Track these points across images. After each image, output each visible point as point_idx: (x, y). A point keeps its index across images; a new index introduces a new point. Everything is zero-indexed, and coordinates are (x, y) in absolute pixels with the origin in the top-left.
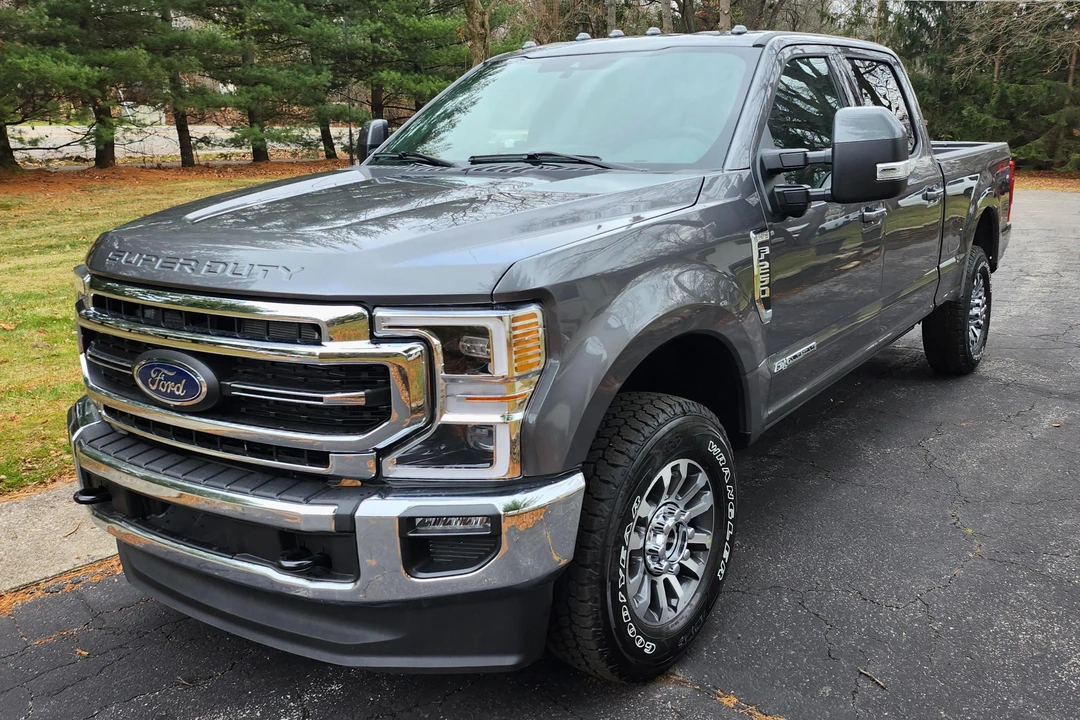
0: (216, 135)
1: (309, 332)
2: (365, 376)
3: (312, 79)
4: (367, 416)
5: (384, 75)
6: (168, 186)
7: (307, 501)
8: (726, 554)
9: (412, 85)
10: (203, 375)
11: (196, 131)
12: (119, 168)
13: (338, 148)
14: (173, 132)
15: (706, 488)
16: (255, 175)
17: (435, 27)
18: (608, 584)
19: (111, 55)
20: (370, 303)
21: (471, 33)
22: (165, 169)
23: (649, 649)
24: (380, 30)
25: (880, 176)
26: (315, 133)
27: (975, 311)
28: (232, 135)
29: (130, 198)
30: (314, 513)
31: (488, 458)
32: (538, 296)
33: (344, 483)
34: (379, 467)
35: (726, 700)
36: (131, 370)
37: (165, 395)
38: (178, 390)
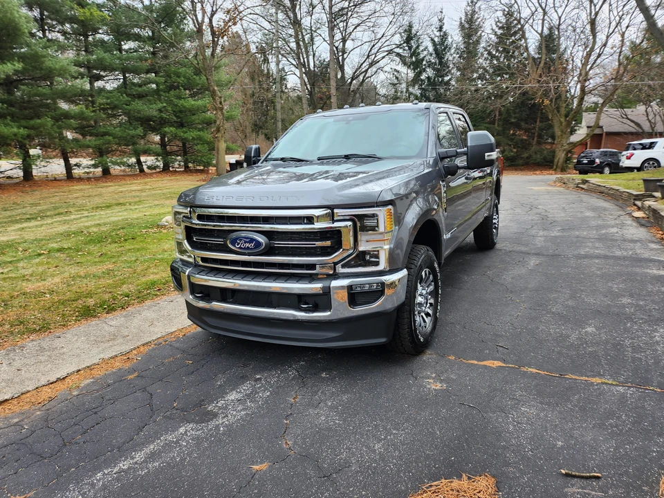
0: (84, 163)
1: (310, 220)
2: (328, 235)
3: (132, 132)
4: (329, 250)
5: (166, 129)
6: (66, 189)
7: (310, 283)
8: (439, 308)
9: (182, 134)
10: (262, 239)
11: (73, 161)
12: (37, 181)
13: (145, 167)
14: (62, 162)
15: (432, 281)
16: (106, 182)
17: (193, 105)
18: (411, 313)
19: (32, 122)
20: (331, 207)
21: (216, 107)
22: (58, 180)
23: (422, 340)
24: (165, 107)
25: (486, 158)
26: (133, 160)
27: (494, 221)
28: (93, 162)
29: (50, 195)
30: (316, 287)
31: (377, 264)
32: (391, 202)
33: (320, 276)
34: (335, 269)
35: (450, 358)
36: (225, 242)
37: (245, 248)
38: (251, 246)
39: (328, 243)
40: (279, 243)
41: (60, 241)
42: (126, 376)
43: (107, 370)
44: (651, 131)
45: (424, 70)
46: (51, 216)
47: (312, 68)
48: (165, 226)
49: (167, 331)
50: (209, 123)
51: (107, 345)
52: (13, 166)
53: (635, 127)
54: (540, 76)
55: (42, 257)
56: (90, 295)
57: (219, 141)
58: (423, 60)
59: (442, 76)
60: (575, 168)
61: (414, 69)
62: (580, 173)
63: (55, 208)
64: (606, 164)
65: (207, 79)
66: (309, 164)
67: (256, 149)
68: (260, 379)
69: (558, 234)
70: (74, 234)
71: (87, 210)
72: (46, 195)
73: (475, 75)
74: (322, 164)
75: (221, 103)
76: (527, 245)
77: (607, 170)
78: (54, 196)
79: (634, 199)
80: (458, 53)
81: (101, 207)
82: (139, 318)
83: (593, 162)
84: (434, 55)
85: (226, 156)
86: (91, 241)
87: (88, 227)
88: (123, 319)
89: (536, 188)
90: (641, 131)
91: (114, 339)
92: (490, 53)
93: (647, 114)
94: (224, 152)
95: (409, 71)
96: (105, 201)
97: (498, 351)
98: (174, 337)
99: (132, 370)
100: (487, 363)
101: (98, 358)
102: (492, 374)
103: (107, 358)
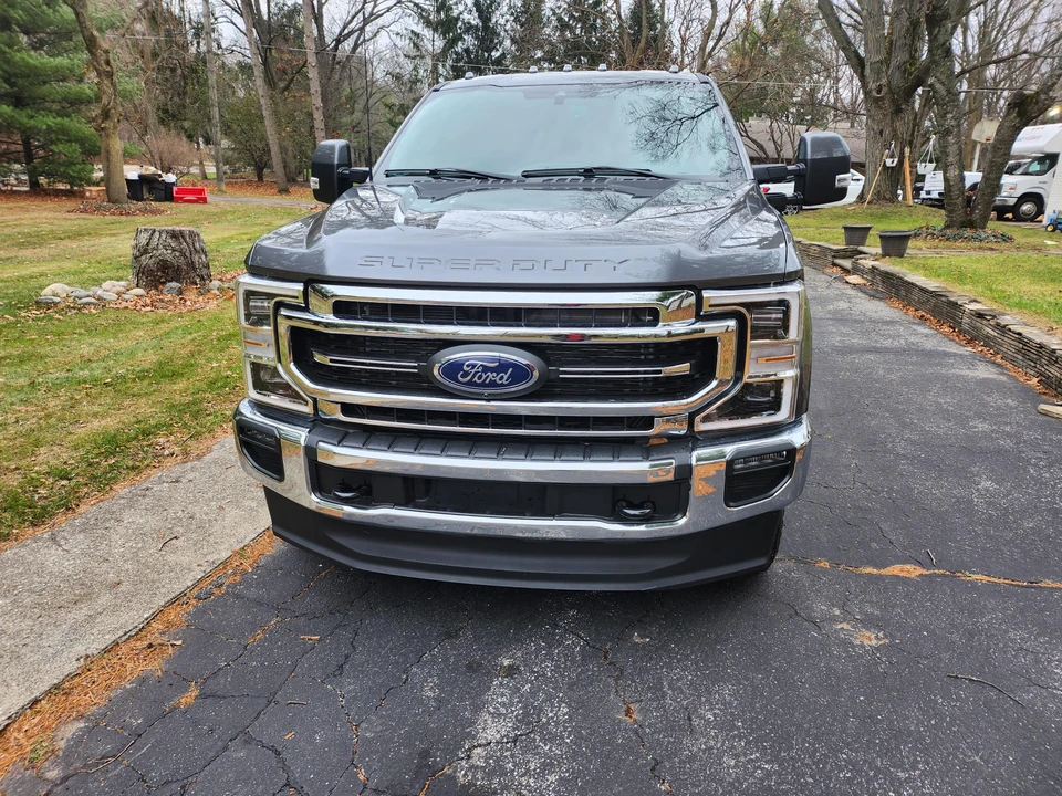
7: (646, 459)
10: (529, 362)
20: (697, 286)
25: (837, 184)
33: (654, 442)
34: (691, 424)
35: (822, 564)
37: (482, 385)
38: (502, 378)
39: (683, 368)
40: (570, 372)
42: (169, 698)
43: (108, 688)
44: (776, 156)
45: (460, 38)
47: (266, 17)
48: (56, 304)
49: (209, 559)
51: (77, 615)
53: (757, 149)
57: (108, 136)
58: (457, 19)
59: (489, 51)
61: (444, 33)
67: (342, 148)
68: (514, 668)
73: (539, 54)
74: (538, 186)
75: (108, 63)
79: (834, 257)
80: (512, 14)
82: (121, 530)
84: (476, 15)
85: (126, 167)
88: (82, 536)
90: (764, 156)
91: (86, 597)
92: (560, 19)
93: (772, 132)
94: (121, 158)
95: (436, 36)
97: (892, 543)
98: (234, 574)
99: (176, 679)
100: (895, 570)
101: (73, 656)
102: (927, 594)
103: (96, 653)
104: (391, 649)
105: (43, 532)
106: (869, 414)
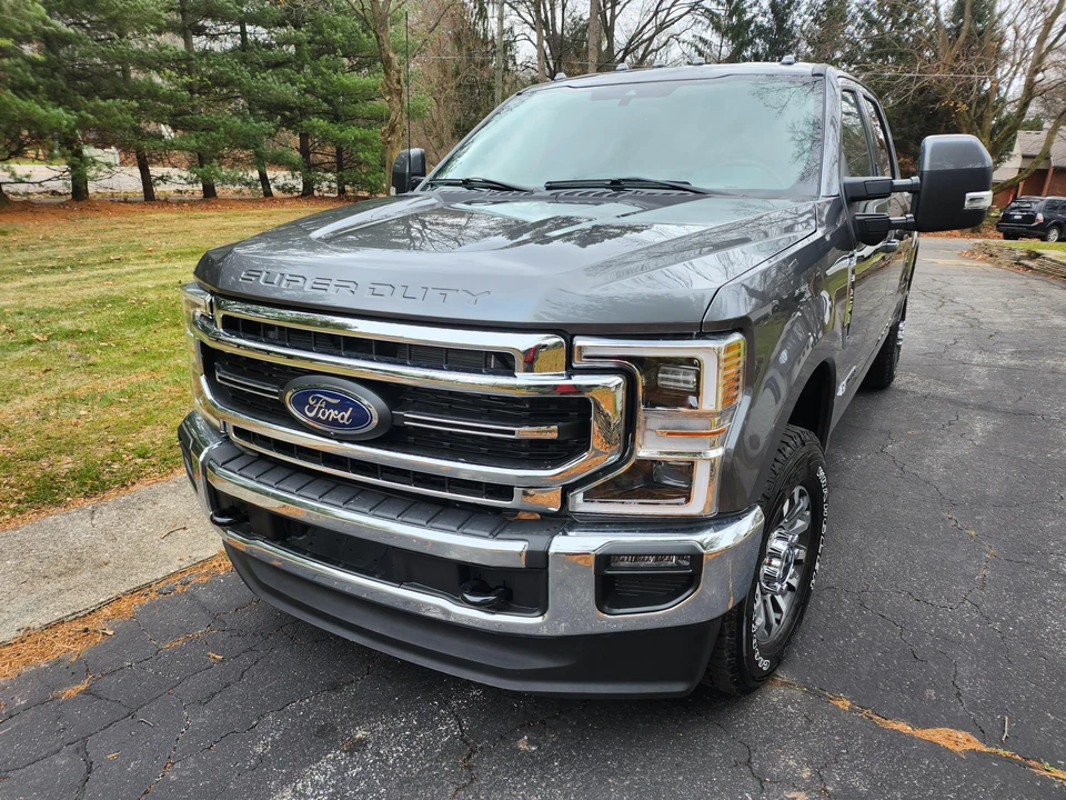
0: (175, 178)
1: (503, 362)
4: (554, 449)
6: (138, 217)
7: (494, 535)
9: (338, 132)
10: (372, 403)
11: (156, 171)
12: (94, 202)
13: (273, 188)
14: (136, 172)
15: (807, 510)
16: (207, 209)
17: (356, 85)
20: (567, 331)
21: (390, 88)
22: (130, 202)
25: (967, 205)
26: (255, 174)
29: (108, 227)
30: (509, 548)
31: (686, 495)
34: (565, 501)
35: (840, 704)
36: (282, 396)
37: (326, 422)
38: (343, 418)
39: (550, 432)
41: (81, 316)
42: (61, 686)
43: (26, 663)
45: (751, 42)
46: (90, 266)
47: (559, 31)
49: (194, 555)
50: (380, 118)
51: (52, 587)
52: (52, 174)
54: (957, 59)
55: (32, 348)
56: (68, 448)
57: (392, 149)
58: (750, 22)
60: (999, 228)
61: (733, 38)
62: (1007, 237)
63: (108, 251)
64: (1055, 224)
65: (378, 37)
66: (525, 199)
67: (417, 159)
68: (362, 743)
69: (1013, 362)
70: (113, 302)
71: (157, 258)
72: (101, 227)
73: (838, 55)
74: (556, 199)
75: (399, 82)
76: (956, 383)
77: (1054, 234)
78: (112, 230)
80: (812, 13)
81: (181, 254)
82: (149, 513)
83: (1032, 218)
86: (133, 321)
87: (143, 290)
88: (115, 513)
89: (940, 261)
91: (72, 571)
92: (867, 16)
95: (725, 41)
96: (192, 243)
97: (959, 694)
98: (207, 574)
99: (82, 668)
100: (938, 735)
101: (17, 625)
102: (960, 781)
103: (37, 626)
104: (271, 688)
105: (89, 504)
106: (1054, 511)
